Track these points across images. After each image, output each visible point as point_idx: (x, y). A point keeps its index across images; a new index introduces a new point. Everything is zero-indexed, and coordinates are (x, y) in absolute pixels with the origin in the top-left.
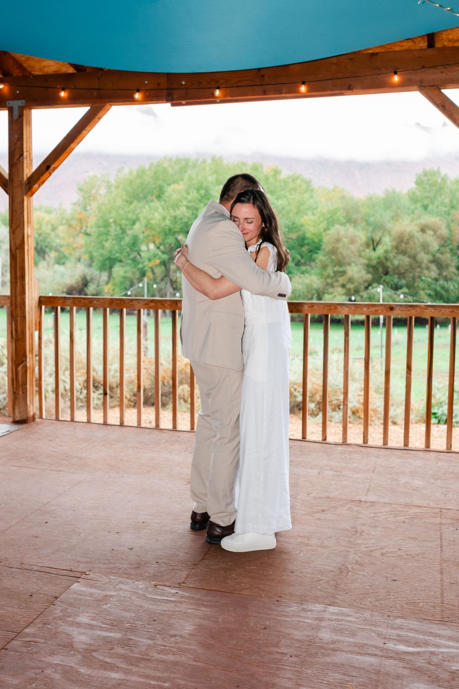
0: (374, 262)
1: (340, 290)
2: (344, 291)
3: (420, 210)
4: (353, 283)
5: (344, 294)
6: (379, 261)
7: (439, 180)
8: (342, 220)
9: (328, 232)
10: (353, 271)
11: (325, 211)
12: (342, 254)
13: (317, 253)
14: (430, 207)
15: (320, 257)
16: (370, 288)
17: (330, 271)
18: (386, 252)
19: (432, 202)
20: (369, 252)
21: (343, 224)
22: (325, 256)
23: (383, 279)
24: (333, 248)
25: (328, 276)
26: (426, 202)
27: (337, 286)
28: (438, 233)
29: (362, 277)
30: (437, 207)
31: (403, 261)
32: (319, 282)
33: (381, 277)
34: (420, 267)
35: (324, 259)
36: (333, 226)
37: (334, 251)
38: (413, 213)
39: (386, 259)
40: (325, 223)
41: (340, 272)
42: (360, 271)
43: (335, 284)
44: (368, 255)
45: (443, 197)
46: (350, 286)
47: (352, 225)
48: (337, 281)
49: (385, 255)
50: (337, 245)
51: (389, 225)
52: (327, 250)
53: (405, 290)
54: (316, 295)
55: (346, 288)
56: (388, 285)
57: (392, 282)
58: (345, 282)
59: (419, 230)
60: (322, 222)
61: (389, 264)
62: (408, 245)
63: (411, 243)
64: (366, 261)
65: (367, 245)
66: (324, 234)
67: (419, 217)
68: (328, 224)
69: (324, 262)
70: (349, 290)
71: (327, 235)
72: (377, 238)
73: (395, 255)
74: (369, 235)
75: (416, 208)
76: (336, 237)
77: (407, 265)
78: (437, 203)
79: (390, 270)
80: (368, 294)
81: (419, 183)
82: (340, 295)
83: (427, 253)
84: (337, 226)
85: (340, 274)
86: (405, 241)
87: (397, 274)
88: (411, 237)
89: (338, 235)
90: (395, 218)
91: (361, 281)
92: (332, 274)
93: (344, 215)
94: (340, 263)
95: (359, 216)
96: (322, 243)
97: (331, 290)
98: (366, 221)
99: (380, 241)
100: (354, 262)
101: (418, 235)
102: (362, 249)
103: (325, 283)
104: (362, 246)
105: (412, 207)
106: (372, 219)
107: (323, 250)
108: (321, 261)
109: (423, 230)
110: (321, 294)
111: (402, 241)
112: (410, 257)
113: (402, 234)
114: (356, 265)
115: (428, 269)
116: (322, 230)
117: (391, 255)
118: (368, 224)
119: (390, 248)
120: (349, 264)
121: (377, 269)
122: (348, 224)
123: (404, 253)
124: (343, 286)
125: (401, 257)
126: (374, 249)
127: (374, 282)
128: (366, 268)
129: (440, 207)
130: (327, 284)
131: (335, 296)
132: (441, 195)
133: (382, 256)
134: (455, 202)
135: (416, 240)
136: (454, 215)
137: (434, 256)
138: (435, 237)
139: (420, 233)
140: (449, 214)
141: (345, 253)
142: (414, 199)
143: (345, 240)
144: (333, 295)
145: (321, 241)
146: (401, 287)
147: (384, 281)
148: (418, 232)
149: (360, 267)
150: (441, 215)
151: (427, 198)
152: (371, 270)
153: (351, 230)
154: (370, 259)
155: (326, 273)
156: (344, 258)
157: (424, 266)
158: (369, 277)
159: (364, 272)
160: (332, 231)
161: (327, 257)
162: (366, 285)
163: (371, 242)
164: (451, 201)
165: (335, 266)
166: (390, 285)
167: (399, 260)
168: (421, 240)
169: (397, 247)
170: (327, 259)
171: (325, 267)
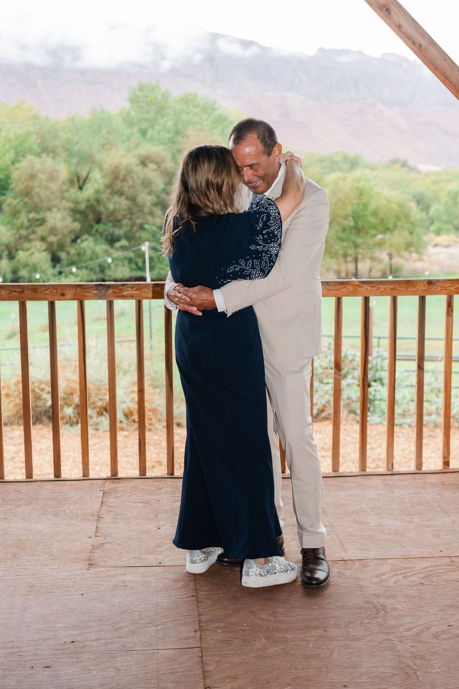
0: (83, 206)
1: (39, 245)
2: (44, 246)
3: (137, 136)
4: (55, 235)
5: (45, 250)
6: (88, 204)
7: (159, 97)
8: (36, 148)
9: (17, 165)
10: (55, 218)
11: (12, 135)
12: (38, 195)
13: (4, 194)
14: (150, 133)
15: (9, 200)
16: (79, 241)
17: (23, 218)
18: (97, 192)
19: (152, 126)
20: (74, 192)
21: (38, 155)
22: (15, 198)
23: (95, 229)
24: (27, 187)
25: (22, 226)
26: (144, 125)
27: (34, 240)
28: (163, 166)
29: (67, 227)
30: (159, 133)
31: (120, 204)
32: (9, 234)
33: (92, 227)
34: (141, 211)
35: (14, 202)
36: (24, 156)
37: (27, 193)
38: (128, 139)
39: (98, 201)
40: (12, 152)
41: (38, 220)
42: (64, 219)
43: (32, 237)
44: (73, 196)
45: (165, 119)
46: (52, 239)
47: (51, 155)
48: (34, 232)
49: (96, 196)
50: (31, 184)
51: (98, 157)
52: (18, 189)
53: (124, 242)
54: (6, 253)
55: (47, 242)
56: (101, 237)
57: (106, 233)
58: (45, 234)
59: (138, 162)
60: (8, 151)
61: (101, 209)
62: (125, 183)
63: (129, 179)
64: (72, 205)
65: (71, 182)
66: (12, 168)
67: (137, 146)
68: (17, 154)
69: (15, 206)
70: (51, 244)
71: (16, 169)
72: (84, 174)
73: (110, 196)
74: (72, 169)
75: (131, 134)
76: (30, 172)
77: (124, 210)
78: (157, 127)
79: (104, 217)
80: (76, 249)
81: (134, 100)
82: (39, 251)
83: (150, 194)
84: (30, 157)
85: (38, 223)
86: (121, 176)
87: (111, 221)
88: (129, 172)
89: (32, 169)
90: (106, 147)
91: (66, 231)
92: (26, 223)
93: (38, 141)
94: (36, 209)
95: (57, 143)
96: (10, 181)
97: (26, 245)
98: (67, 150)
99: (87, 177)
100: (55, 206)
101: (138, 169)
102: (65, 188)
103: (17, 236)
104: (64, 183)
105: (127, 132)
106: (76, 148)
107: (12, 190)
108: (9, 205)
109: (143, 163)
110: (14, 251)
111: (117, 178)
112: (127, 199)
113: (117, 168)
114: (59, 210)
115: (152, 214)
116: (9, 163)
117: (104, 197)
118: (71, 154)
119: (102, 187)
120: (49, 209)
121: (86, 216)
122: (44, 155)
123: (121, 193)
124: (43, 239)
125: (116, 198)
126: (81, 188)
127: (84, 234)
128: (71, 214)
129: (162, 133)
130: (20, 237)
131: (33, 253)
132: (163, 116)
133: (92, 198)
134: (180, 126)
135: (135, 176)
136: (181, 144)
137: (158, 197)
138: (158, 172)
139: (140, 167)
140: (173, 143)
141: (43, 194)
142: (129, 122)
143: (41, 176)
144: (29, 252)
145: (8, 177)
146: (118, 239)
147: (97, 231)
148: (137, 165)
149: (65, 213)
150: (164, 144)
151: (147, 120)
152: (78, 216)
153: (48, 162)
154: (76, 202)
155: (18, 222)
156: (42, 200)
157: (146, 210)
158: (77, 226)
159: (69, 220)
160: (24, 164)
161: (18, 200)
162: (73, 237)
163: (75, 179)
164: (176, 125)
165: (29, 212)
166: (104, 237)
167: (115, 203)
168: (142, 176)
169: (110, 186)
170: (18, 203)
171: (15, 213)
